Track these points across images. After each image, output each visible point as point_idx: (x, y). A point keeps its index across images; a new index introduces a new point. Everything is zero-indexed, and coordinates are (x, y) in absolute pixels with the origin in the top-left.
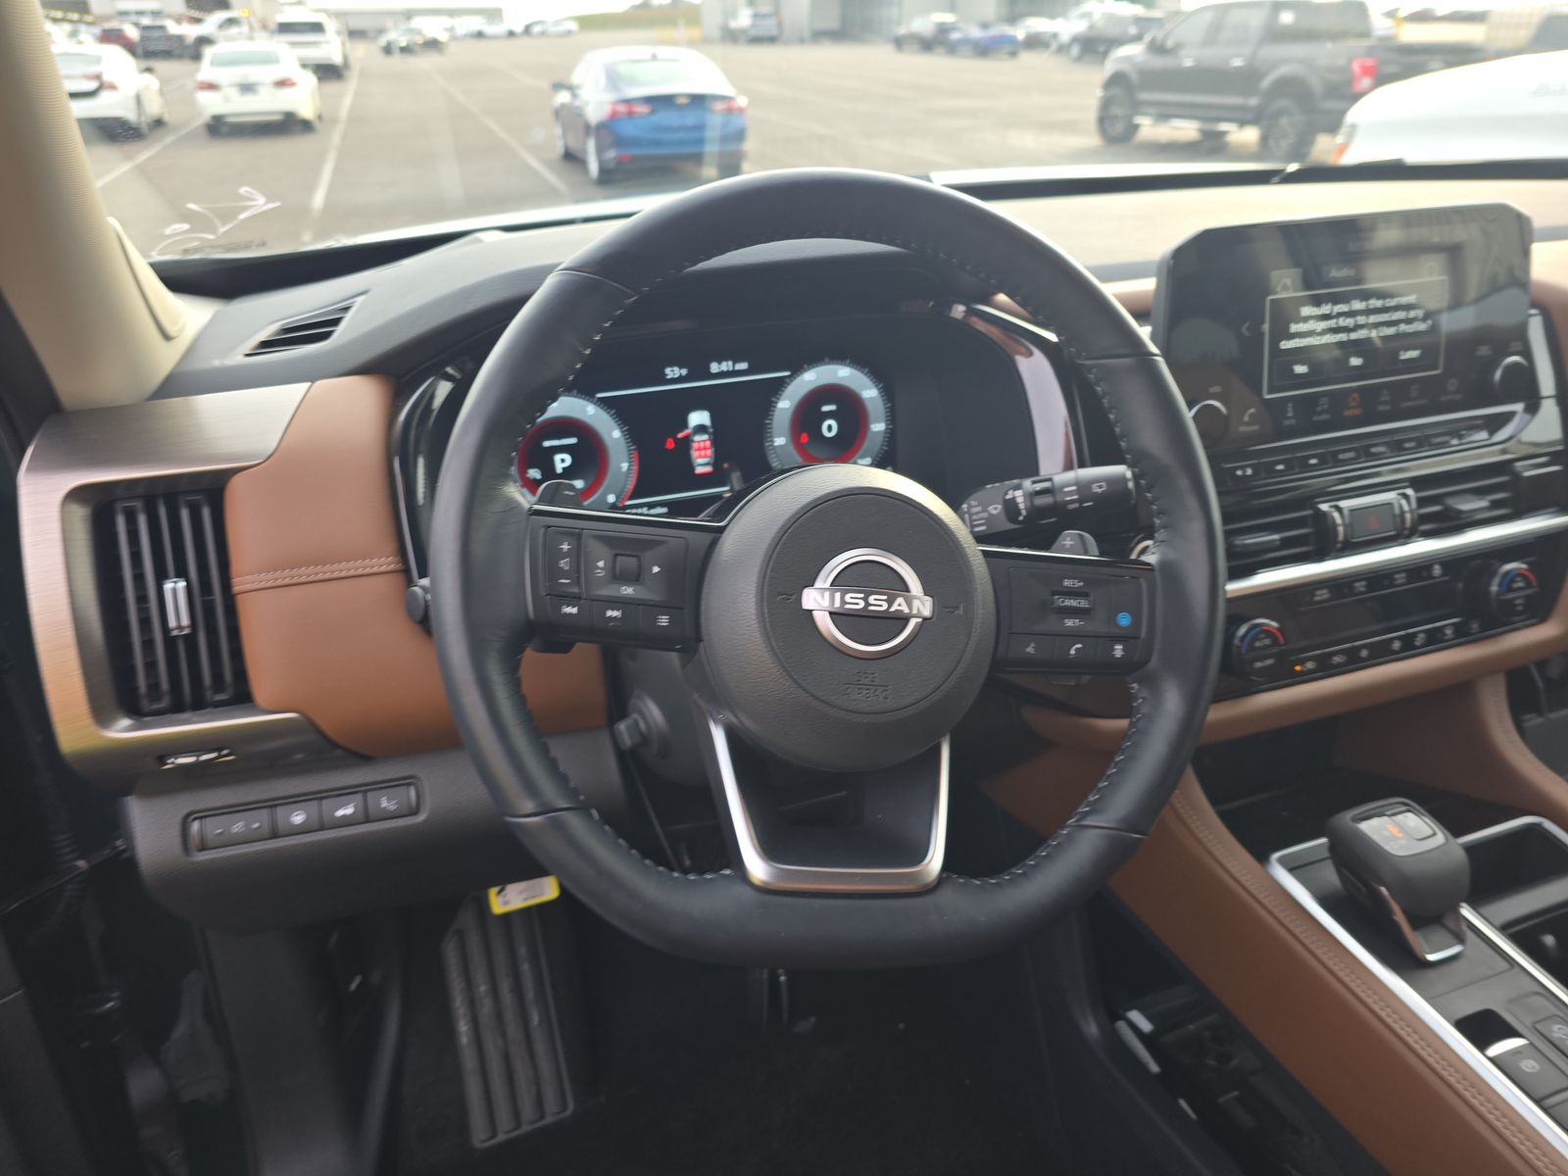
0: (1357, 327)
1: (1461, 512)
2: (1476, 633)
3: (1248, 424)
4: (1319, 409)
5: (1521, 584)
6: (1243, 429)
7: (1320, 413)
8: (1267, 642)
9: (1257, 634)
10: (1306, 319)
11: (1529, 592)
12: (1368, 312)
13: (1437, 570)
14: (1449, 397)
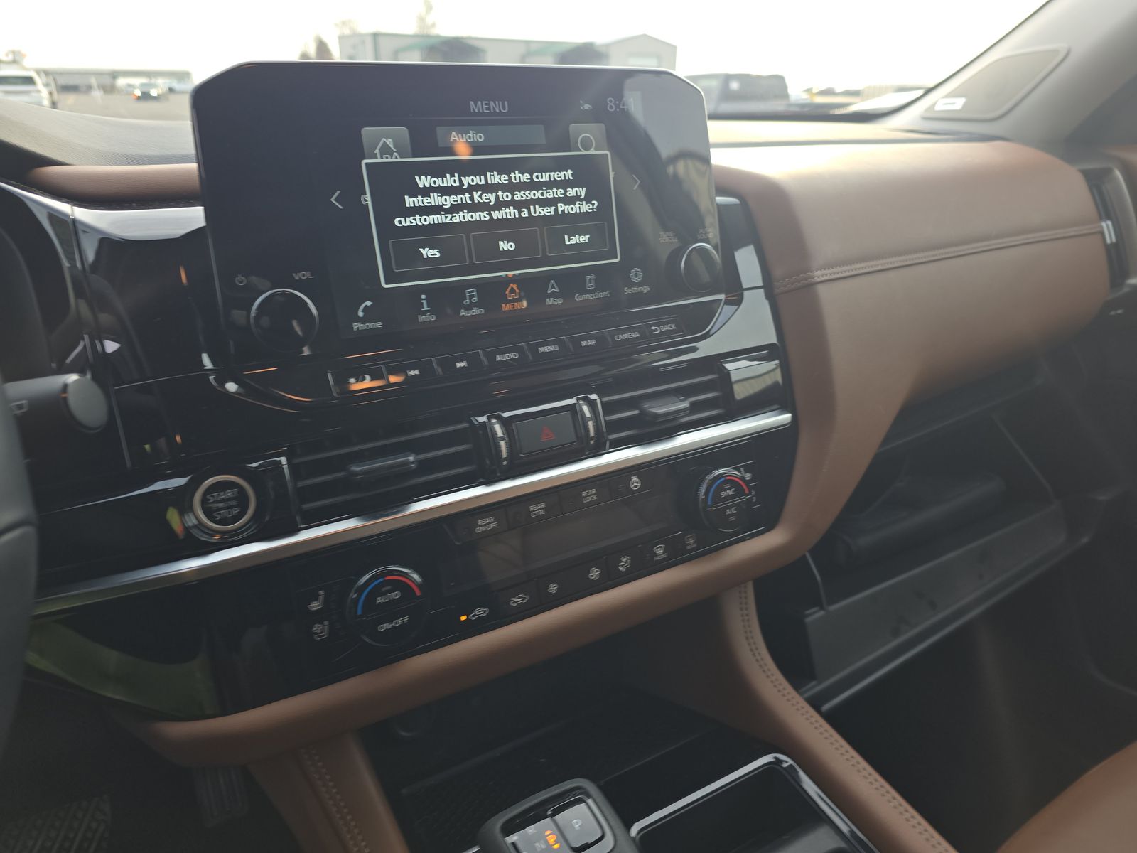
0: (499, 205)
1: (656, 416)
2: (693, 550)
3: (363, 320)
4: (467, 302)
5: (731, 492)
6: (356, 326)
7: (468, 308)
8: (395, 595)
9: (382, 585)
10: (426, 192)
11: (742, 499)
12: (511, 187)
13: (635, 482)
14: (635, 289)
